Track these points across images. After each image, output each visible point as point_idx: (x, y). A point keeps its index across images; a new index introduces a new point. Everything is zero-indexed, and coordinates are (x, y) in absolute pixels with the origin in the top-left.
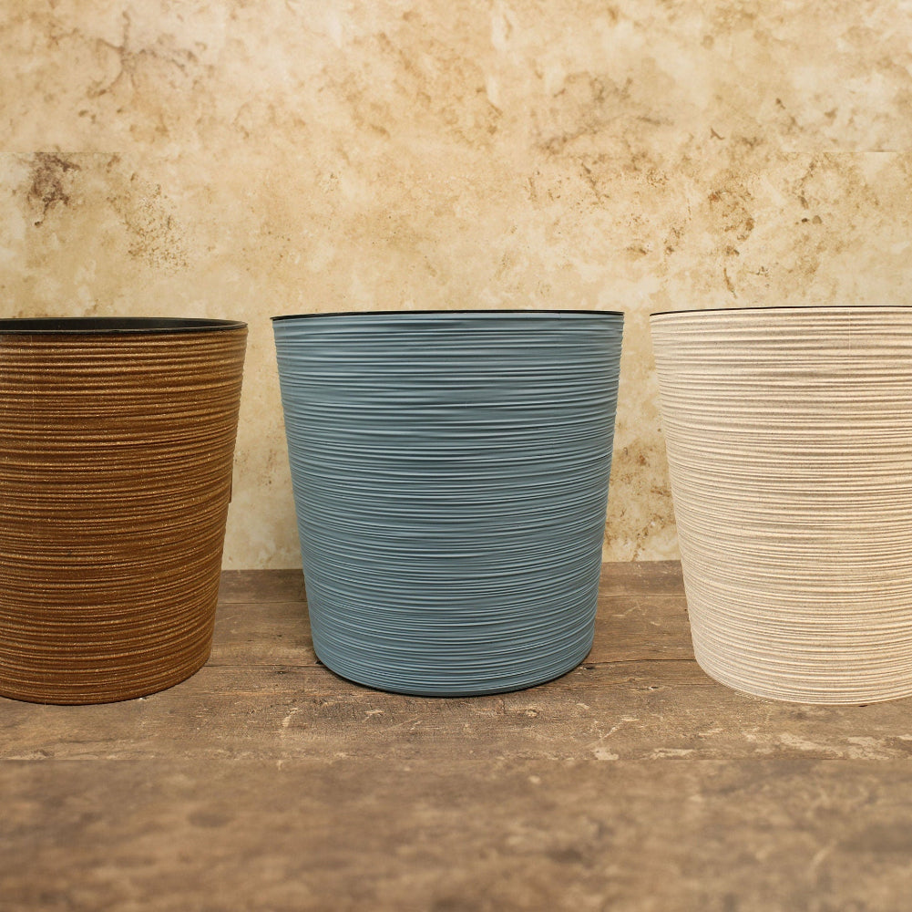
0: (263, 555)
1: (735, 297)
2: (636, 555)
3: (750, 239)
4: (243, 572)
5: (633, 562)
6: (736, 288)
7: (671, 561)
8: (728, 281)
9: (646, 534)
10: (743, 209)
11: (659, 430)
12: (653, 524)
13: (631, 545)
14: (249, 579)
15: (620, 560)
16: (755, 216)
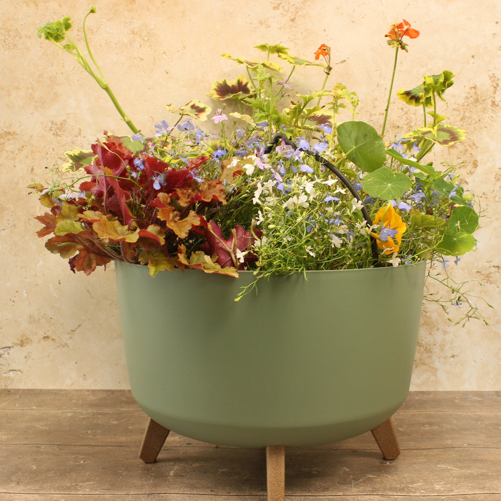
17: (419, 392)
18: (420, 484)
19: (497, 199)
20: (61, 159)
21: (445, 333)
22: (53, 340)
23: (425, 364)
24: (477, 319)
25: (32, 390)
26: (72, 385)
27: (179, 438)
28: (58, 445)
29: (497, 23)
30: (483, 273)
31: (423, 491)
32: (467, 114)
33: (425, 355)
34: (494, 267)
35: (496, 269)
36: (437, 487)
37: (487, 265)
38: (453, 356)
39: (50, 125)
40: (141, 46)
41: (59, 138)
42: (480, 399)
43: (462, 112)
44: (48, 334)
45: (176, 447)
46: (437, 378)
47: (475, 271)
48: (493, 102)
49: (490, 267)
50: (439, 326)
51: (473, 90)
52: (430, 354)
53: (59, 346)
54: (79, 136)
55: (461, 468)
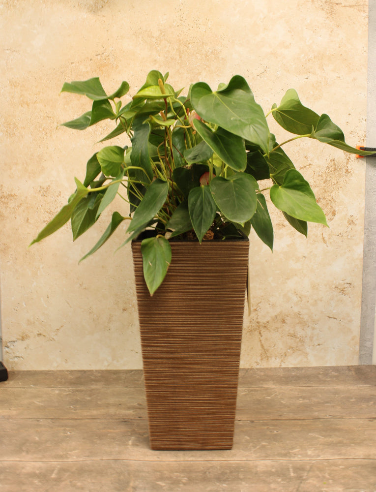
0: (106, 364)
1: (327, 246)
2: (281, 365)
3: (333, 220)
4: (96, 371)
5: (280, 368)
6: (328, 242)
7: (297, 368)
8: (324, 239)
9: (285, 356)
10: (331, 206)
11: (292, 307)
12: (289, 351)
13: (278, 360)
14: (99, 375)
15: (273, 367)
16: (336, 209)
17: (295, 368)
18: (297, 450)
19: (349, 237)
20: (47, 212)
21: (313, 329)
22: (44, 336)
23: (299, 350)
24: (335, 320)
25: (30, 371)
26: (58, 366)
27: (134, 412)
28: (52, 419)
29: (350, 114)
30: (339, 288)
31: (299, 456)
32: (328, 179)
33: (300, 344)
34: (347, 283)
35: (348, 285)
36: (309, 452)
37: (342, 282)
38: (319, 345)
39: (39, 189)
40: (101, 134)
41: (45, 198)
42: (337, 374)
43: (325, 178)
44: (40, 332)
45: (131, 419)
46: (308, 359)
47: (334, 286)
48: (347, 170)
49: (345, 284)
50: (310, 324)
51: (333, 162)
52: (303, 343)
53: (48, 340)
54: (59, 197)
55: (325, 436)
